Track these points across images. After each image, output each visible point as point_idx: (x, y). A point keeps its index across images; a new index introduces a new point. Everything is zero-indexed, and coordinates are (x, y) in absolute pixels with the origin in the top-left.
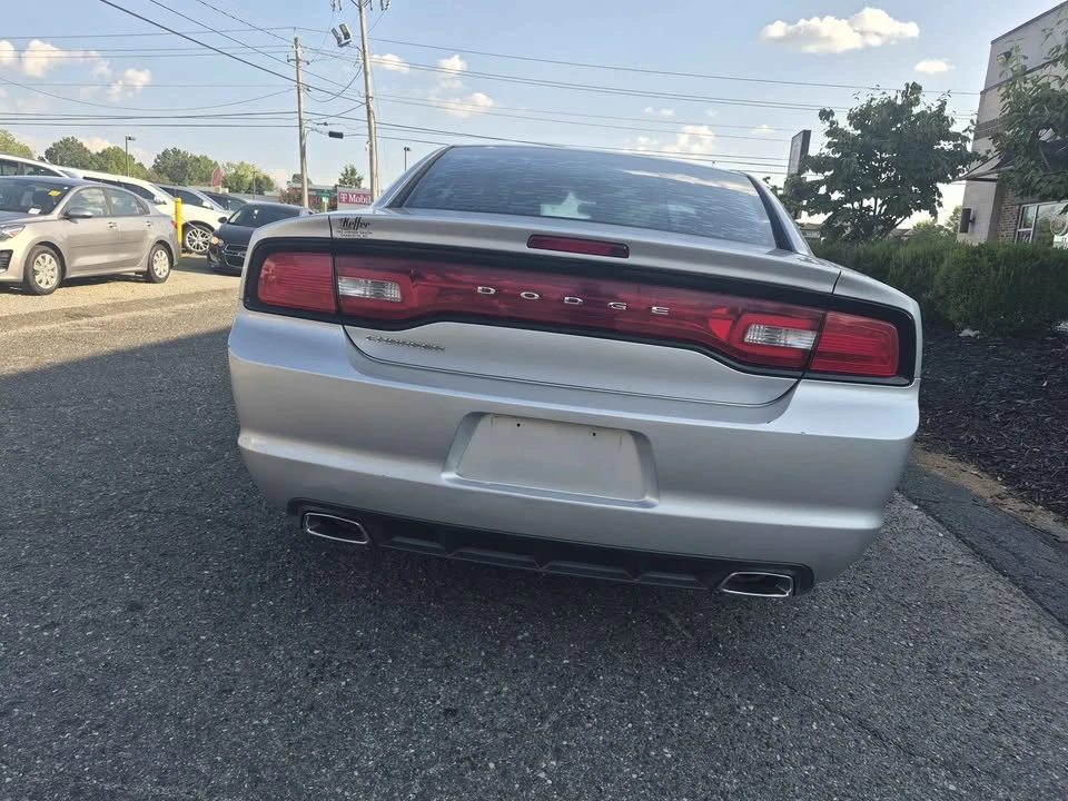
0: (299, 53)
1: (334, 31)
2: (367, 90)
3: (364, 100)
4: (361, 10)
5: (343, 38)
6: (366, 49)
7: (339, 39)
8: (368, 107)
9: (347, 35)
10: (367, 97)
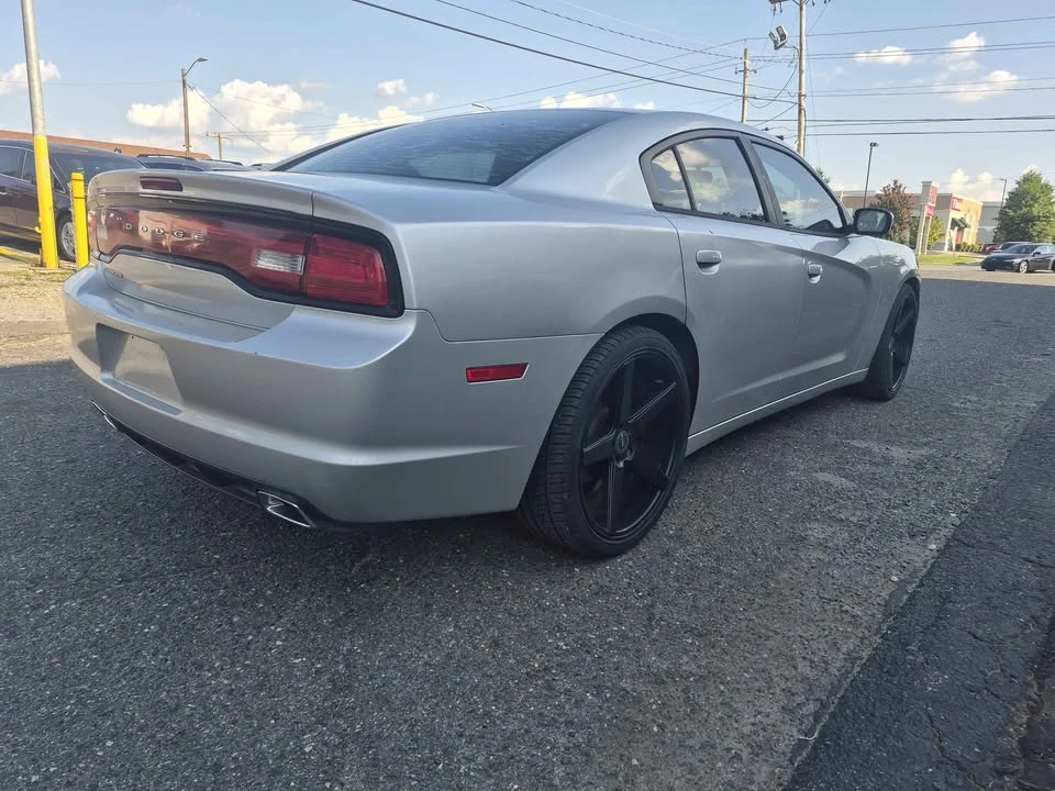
0: (748, 62)
1: (771, 34)
2: (800, 89)
3: (796, 100)
4: (801, 9)
5: (780, 40)
6: (804, 47)
7: (776, 42)
8: (800, 105)
9: (783, 36)
10: (800, 95)
